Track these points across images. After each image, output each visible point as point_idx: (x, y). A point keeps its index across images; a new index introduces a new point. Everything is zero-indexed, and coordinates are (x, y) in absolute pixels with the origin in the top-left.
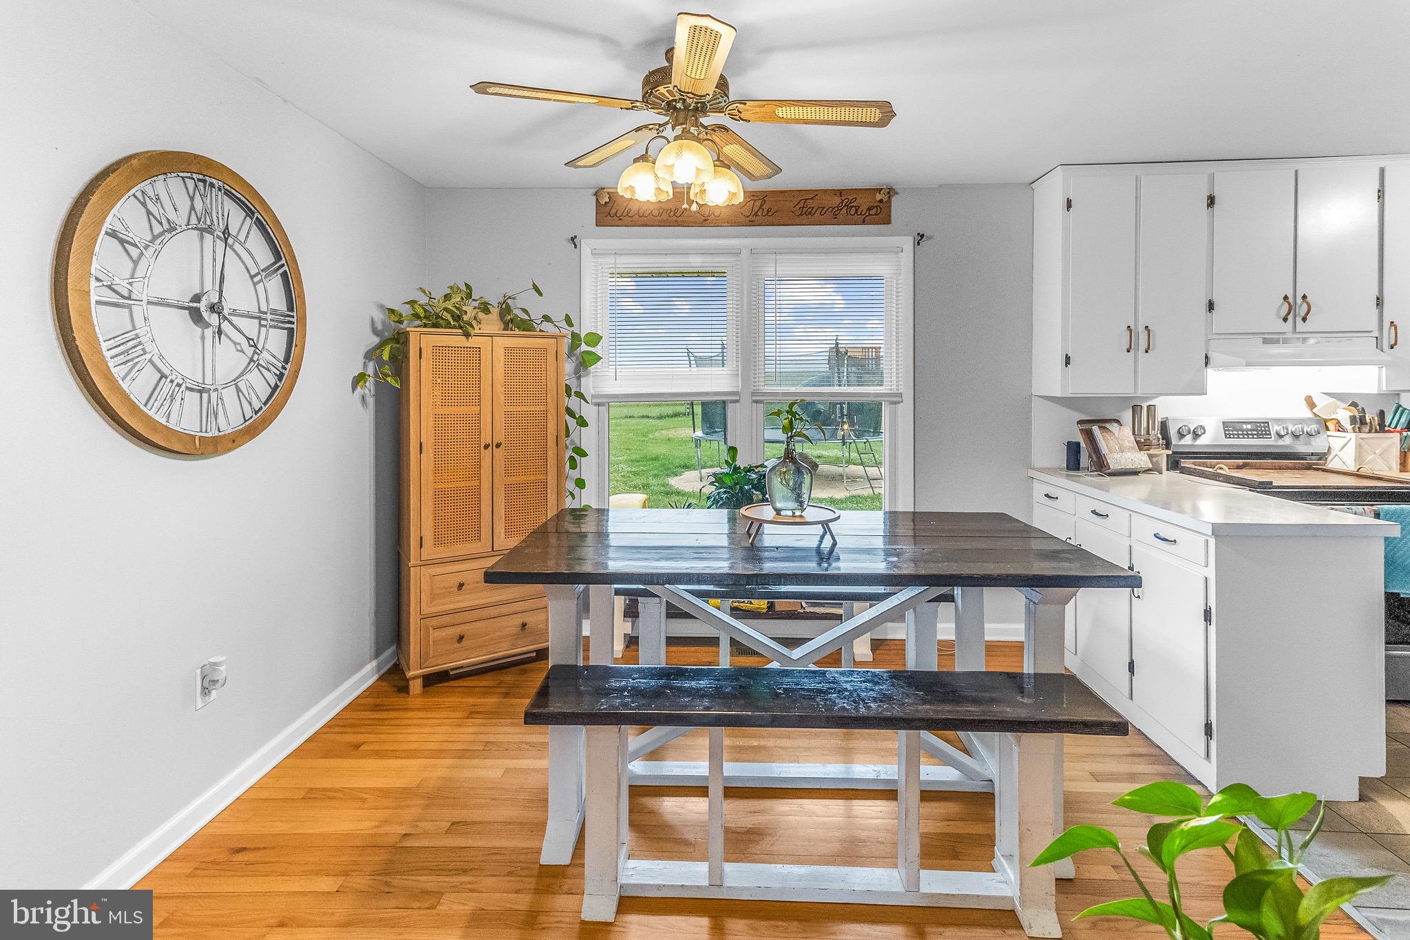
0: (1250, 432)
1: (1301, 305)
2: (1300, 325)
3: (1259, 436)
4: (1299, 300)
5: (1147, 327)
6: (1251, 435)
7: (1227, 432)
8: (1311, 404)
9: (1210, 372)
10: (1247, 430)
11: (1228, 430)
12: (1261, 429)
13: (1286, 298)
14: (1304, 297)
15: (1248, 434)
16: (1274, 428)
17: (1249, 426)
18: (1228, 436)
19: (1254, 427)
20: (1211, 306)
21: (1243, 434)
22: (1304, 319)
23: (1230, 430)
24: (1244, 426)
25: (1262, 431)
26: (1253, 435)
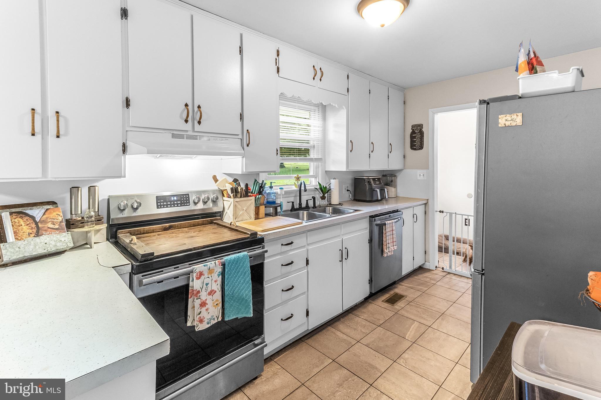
0: (176, 202)
1: (197, 112)
2: (197, 127)
3: (182, 204)
4: (196, 109)
5: (57, 112)
6: (176, 204)
7: (159, 204)
8: (215, 179)
9: (128, 157)
10: (174, 201)
11: (159, 202)
12: (184, 199)
13: (186, 105)
14: (199, 107)
15: (174, 204)
16: (193, 198)
17: (175, 198)
18: (159, 207)
19: (179, 198)
20: (128, 103)
21: (171, 205)
22: (199, 123)
23: (162, 202)
24: (172, 199)
25: (184, 200)
26: (177, 204)
